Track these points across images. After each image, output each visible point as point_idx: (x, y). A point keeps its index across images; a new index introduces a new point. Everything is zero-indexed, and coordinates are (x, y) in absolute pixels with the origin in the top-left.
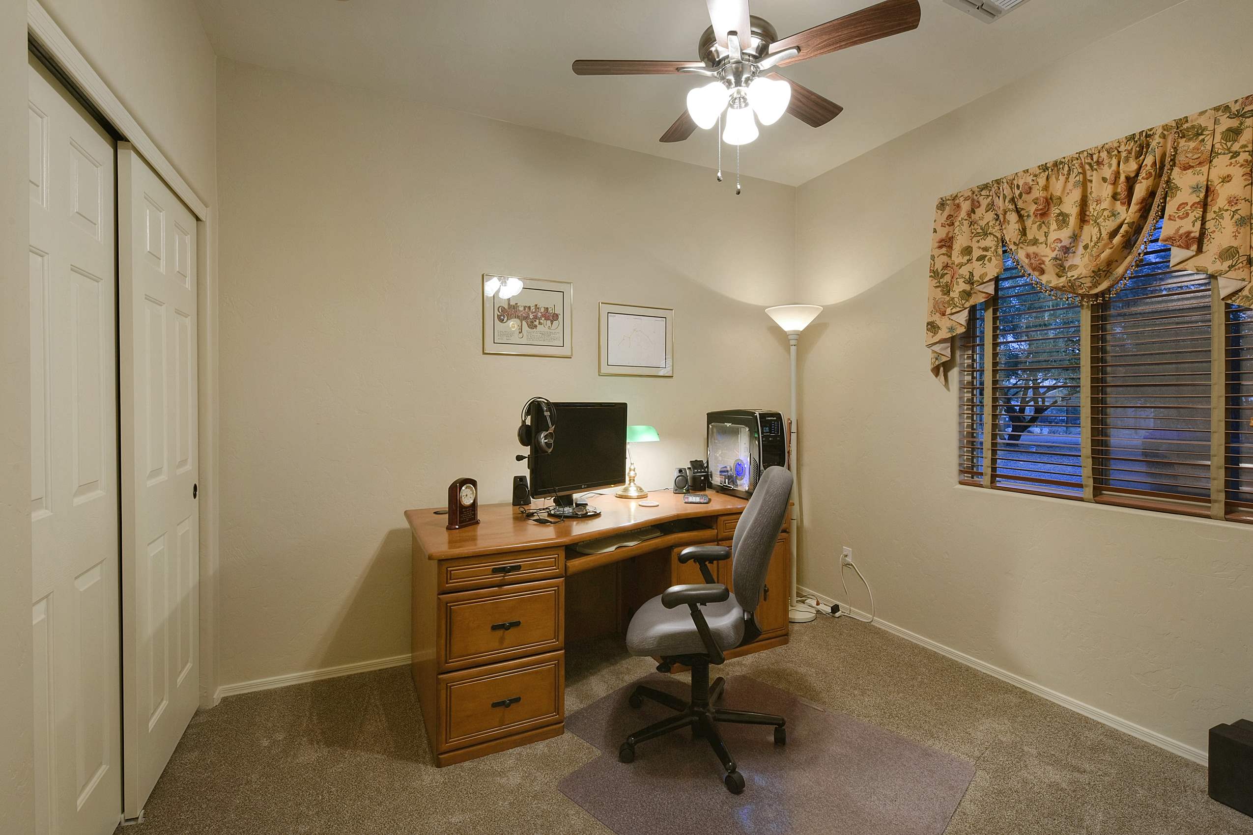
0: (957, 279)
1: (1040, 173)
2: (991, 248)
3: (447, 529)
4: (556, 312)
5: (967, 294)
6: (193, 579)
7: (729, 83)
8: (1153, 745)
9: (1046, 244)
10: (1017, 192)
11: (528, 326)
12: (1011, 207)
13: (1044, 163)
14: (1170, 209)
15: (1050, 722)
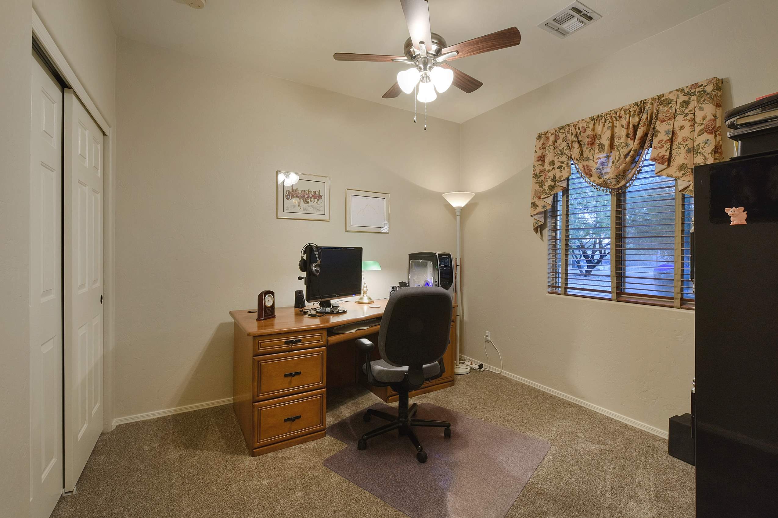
0: (547, 179)
1: (590, 121)
2: (565, 162)
3: (257, 320)
4: (320, 194)
5: (552, 187)
6: (100, 353)
7: (420, 68)
8: (644, 431)
9: (593, 160)
10: (579, 131)
11: (304, 202)
12: (575, 139)
13: (592, 116)
14: (655, 143)
15: (592, 421)
